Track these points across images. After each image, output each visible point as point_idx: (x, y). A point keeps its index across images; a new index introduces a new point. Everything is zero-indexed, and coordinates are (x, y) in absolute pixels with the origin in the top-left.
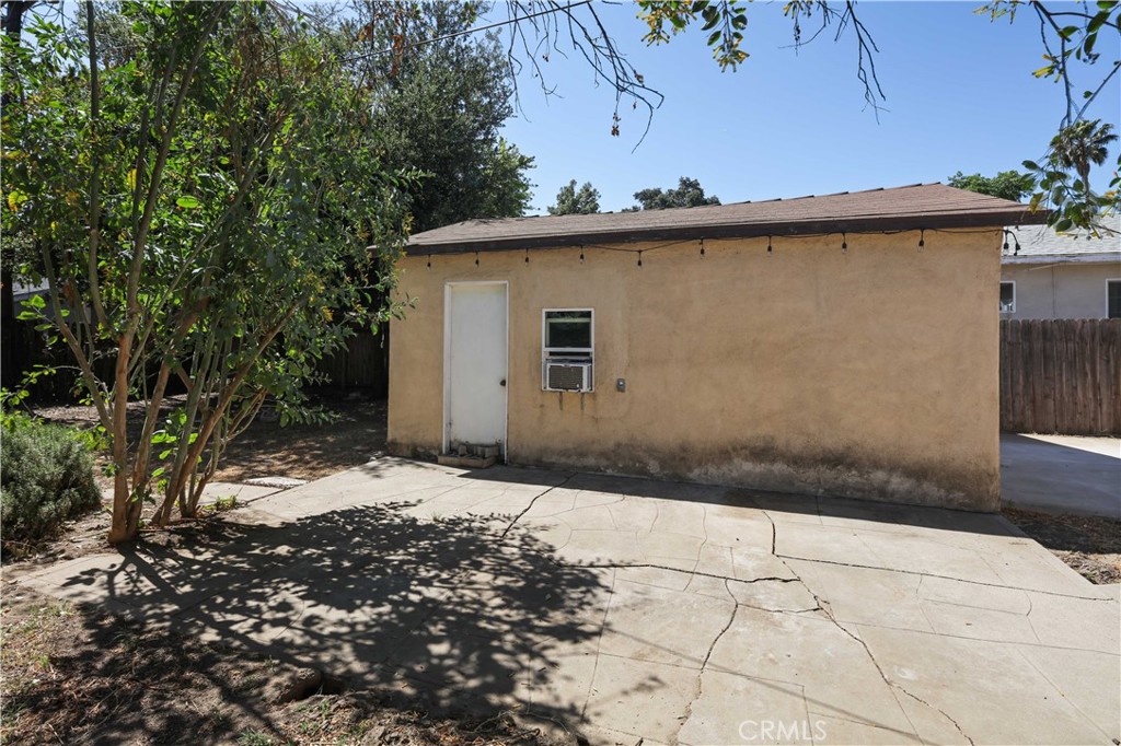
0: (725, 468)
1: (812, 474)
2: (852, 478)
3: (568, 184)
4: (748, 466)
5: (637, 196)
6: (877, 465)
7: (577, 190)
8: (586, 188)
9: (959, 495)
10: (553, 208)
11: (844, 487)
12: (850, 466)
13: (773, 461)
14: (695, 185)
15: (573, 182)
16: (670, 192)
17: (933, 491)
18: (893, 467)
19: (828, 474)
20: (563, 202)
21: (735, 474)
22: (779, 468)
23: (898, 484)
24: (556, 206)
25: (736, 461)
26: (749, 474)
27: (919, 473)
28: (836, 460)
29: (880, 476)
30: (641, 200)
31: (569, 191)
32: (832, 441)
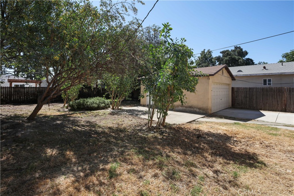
0: (178, 108)
1: (188, 109)
2: (192, 109)
3: (203, 50)
4: (181, 108)
5: (221, 52)
6: (195, 108)
7: (206, 51)
8: (208, 51)
9: (204, 112)
10: (199, 57)
11: (191, 111)
12: (192, 108)
13: (183, 107)
14: (239, 48)
15: (204, 50)
16: (232, 50)
17: (201, 111)
18: (197, 108)
19: (190, 109)
20: (202, 55)
21: (179, 109)
22: (184, 108)
23: (197, 110)
24: (200, 56)
25: (179, 107)
26: (181, 109)
27: (200, 109)
28: (190, 107)
29: (195, 109)
30: (222, 53)
31: (203, 52)
32: (190, 105)
